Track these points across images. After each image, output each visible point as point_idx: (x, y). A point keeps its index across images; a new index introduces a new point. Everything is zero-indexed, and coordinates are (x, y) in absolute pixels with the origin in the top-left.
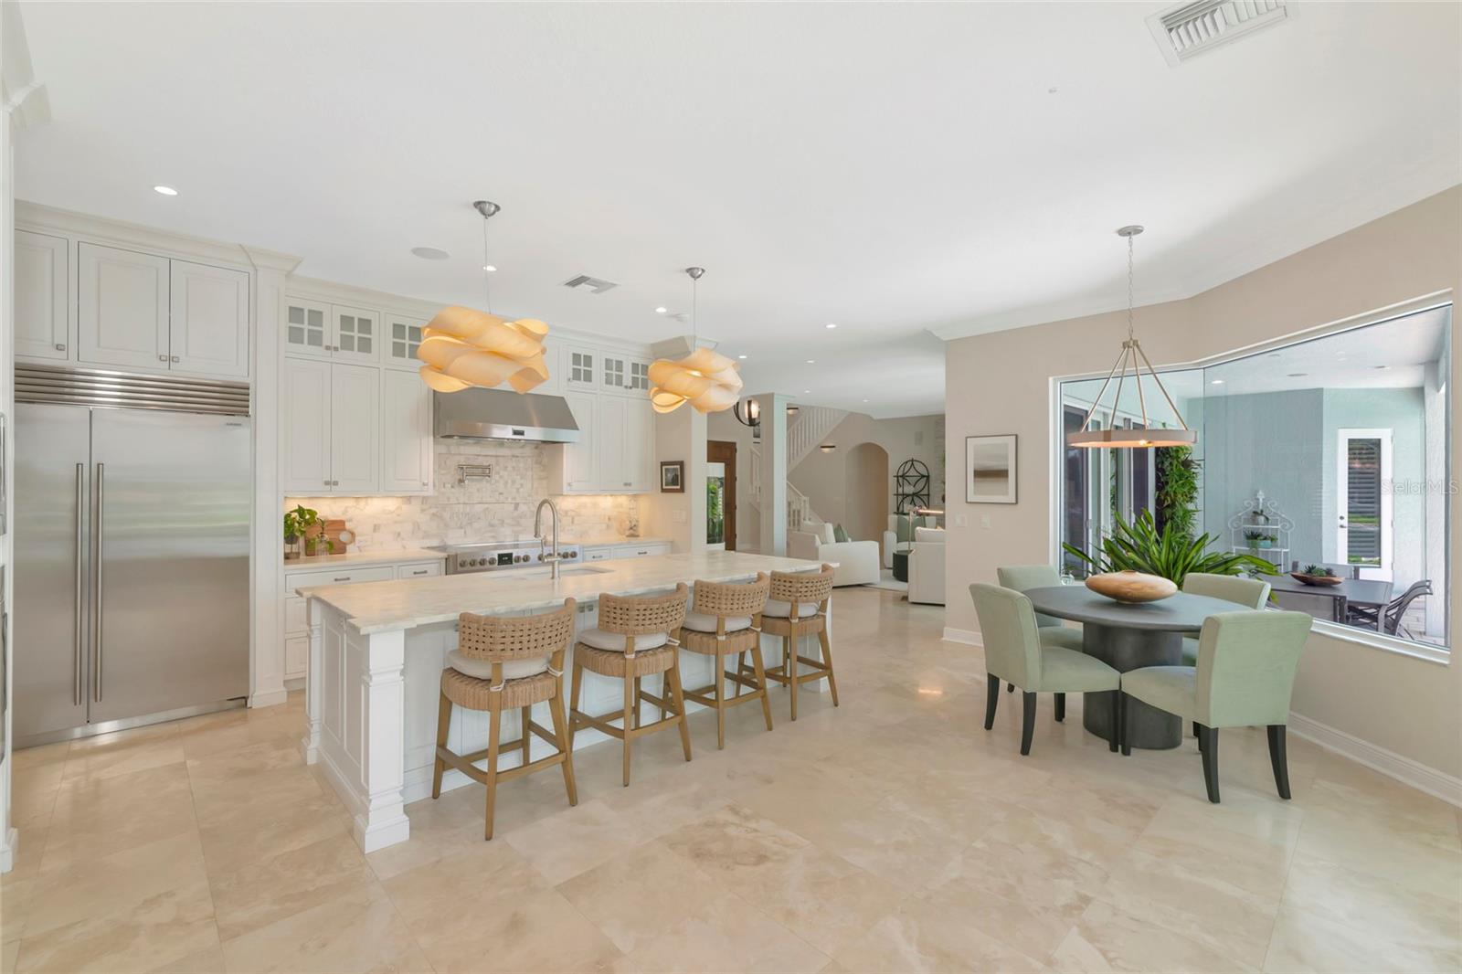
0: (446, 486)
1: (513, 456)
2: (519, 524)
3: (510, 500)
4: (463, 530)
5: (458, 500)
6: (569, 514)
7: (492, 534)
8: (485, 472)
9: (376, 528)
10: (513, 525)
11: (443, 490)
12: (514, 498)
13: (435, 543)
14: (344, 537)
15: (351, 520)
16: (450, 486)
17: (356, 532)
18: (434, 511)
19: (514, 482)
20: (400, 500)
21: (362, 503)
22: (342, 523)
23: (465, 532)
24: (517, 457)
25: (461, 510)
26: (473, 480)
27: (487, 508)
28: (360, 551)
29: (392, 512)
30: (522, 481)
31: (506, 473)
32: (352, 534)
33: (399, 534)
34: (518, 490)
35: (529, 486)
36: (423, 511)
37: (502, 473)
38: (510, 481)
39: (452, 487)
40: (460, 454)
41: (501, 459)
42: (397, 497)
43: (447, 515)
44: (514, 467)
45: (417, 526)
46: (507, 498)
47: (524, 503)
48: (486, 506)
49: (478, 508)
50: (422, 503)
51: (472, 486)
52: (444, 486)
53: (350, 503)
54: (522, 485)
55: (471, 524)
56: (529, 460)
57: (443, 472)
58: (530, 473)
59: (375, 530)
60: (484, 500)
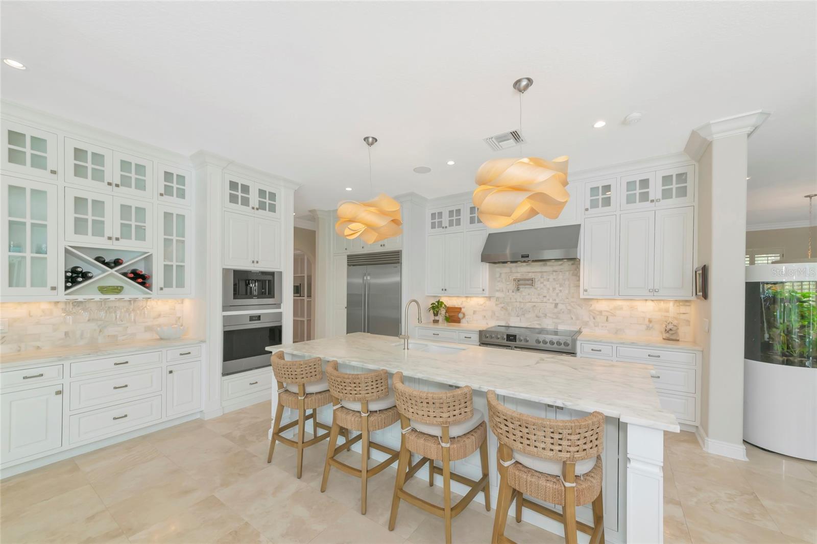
0: (509, 291)
1: (554, 271)
2: (557, 318)
3: (551, 301)
4: (519, 318)
5: (516, 299)
6: (604, 313)
7: (538, 323)
8: (531, 282)
9: (475, 312)
10: (553, 318)
11: (508, 294)
12: (555, 300)
13: (503, 324)
14: (461, 315)
15: (464, 308)
16: (511, 291)
17: (466, 314)
18: (503, 305)
19: (554, 289)
20: (485, 298)
21: (469, 299)
22: (460, 309)
23: (520, 319)
24: (557, 272)
25: (518, 306)
26: (525, 288)
27: (535, 306)
28: (468, 323)
29: (481, 305)
30: (561, 288)
31: (548, 283)
32: (464, 314)
33: (485, 317)
34: (557, 294)
35: (567, 292)
36: (496, 305)
37: (545, 283)
38: (551, 289)
39: (513, 292)
40: (517, 272)
41: (545, 274)
42: (484, 297)
43: (510, 308)
44: (554, 279)
45: (494, 313)
46: (549, 300)
47: (562, 303)
48: (534, 304)
49: (529, 305)
50: (496, 301)
51: (525, 291)
52: (508, 292)
53: (464, 299)
54: (561, 291)
55: (524, 315)
56: (567, 273)
57: (508, 283)
58: (567, 283)
59: (474, 314)
60: (533, 300)
